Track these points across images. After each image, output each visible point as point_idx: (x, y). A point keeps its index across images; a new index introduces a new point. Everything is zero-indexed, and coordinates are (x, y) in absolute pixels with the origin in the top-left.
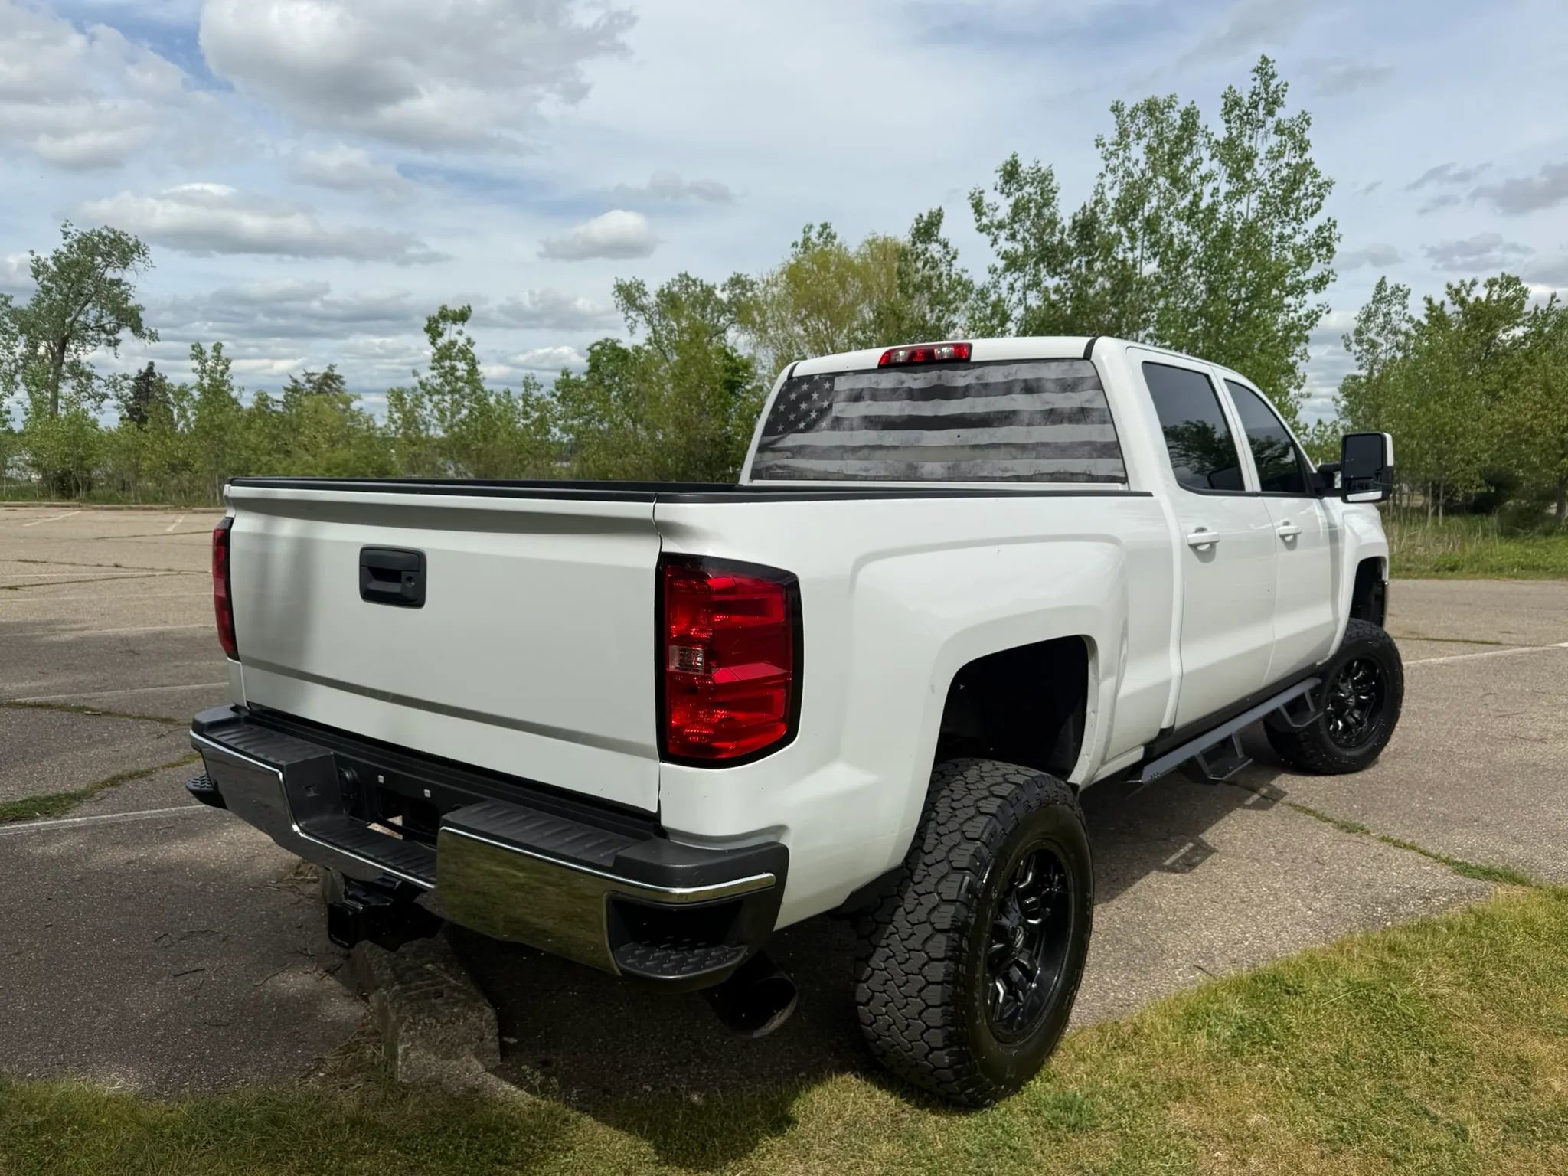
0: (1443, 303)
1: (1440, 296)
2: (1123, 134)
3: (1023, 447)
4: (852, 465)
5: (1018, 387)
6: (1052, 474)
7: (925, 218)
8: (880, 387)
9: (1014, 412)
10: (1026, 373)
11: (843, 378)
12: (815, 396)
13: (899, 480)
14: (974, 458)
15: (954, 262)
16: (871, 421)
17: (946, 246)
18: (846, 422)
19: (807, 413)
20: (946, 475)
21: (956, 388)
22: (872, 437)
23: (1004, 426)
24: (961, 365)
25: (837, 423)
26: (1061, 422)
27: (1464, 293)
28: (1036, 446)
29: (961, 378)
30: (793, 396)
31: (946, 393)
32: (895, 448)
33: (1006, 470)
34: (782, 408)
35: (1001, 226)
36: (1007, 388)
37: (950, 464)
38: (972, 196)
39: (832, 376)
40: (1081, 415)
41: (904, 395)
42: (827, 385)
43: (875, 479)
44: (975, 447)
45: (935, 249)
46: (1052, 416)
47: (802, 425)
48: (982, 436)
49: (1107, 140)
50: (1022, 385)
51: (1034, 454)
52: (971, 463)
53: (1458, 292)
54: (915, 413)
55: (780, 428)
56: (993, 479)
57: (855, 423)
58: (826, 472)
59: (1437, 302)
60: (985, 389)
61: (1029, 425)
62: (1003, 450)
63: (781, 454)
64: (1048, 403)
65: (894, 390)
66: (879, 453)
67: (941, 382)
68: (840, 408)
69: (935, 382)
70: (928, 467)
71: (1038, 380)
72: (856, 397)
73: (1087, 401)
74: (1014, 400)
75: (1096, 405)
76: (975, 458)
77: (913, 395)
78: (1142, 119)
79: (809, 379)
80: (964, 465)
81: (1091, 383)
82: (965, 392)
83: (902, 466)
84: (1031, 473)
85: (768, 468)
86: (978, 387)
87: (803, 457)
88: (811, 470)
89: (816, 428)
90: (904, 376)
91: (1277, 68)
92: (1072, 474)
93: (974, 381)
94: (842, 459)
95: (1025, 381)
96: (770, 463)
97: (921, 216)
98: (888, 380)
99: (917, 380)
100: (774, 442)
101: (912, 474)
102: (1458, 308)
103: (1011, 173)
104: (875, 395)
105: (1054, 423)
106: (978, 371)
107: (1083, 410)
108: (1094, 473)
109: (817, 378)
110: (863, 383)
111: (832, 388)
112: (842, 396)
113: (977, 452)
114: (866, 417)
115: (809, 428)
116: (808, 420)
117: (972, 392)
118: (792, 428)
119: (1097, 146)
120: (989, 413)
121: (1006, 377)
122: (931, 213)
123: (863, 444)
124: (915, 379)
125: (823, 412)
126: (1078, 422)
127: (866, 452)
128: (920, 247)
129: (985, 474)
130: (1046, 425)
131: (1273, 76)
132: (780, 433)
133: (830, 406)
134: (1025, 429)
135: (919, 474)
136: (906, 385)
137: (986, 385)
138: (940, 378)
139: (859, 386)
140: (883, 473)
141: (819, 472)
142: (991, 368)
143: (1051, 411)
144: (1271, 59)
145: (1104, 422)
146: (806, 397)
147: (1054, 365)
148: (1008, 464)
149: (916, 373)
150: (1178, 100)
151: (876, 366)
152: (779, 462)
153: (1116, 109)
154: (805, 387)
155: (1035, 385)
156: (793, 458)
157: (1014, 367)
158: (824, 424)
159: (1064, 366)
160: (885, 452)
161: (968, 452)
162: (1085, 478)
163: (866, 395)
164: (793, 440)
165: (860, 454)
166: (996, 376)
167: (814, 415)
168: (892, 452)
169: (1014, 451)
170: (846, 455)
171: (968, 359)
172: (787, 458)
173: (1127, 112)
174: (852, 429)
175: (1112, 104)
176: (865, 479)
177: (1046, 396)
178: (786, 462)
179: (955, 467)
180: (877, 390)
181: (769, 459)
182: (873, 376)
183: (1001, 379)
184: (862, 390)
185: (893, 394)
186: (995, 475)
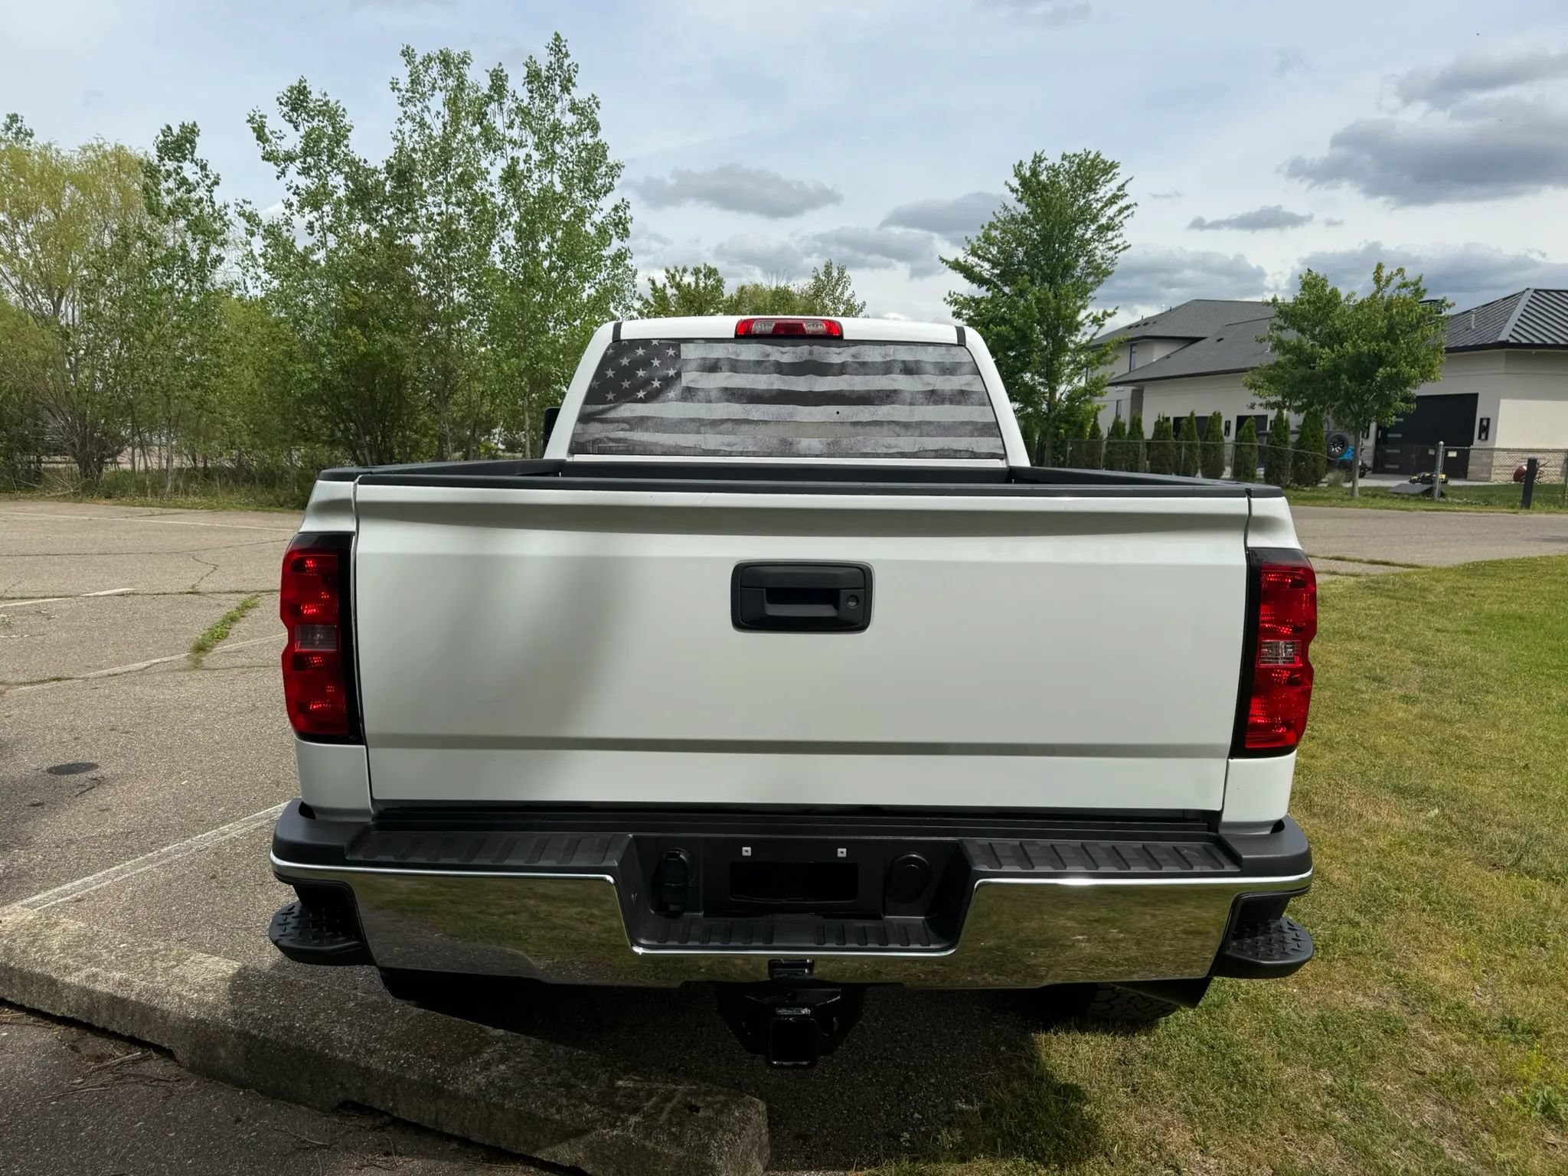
0: (665, 285)
1: (661, 278)
2: (415, 81)
3: (906, 425)
4: (711, 440)
5: (898, 367)
6: (937, 451)
7: (176, 131)
8: (741, 358)
9: (895, 391)
10: (904, 355)
11: (691, 346)
12: (656, 363)
13: (770, 455)
14: (856, 435)
15: (216, 188)
16: (734, 394)
17: (203, 168)
18: (701, 394)
19: (648, 381)
20: (825, 450)
21: (831, 365)
22: (736, 410)
23: (884, 404)
24: (834, 342)
25: (689, 394)
26: (943, 403)
27: (678, 279)
28: (920, 424)
29: (835, 355)
30: (625, 361)
31: (822, 369)
32: (765, 422)
33: (890, 447)
34: (610, 373)
35: (290, 158)
36: (887, 368)
37: (830, 440)
38: (251, 120)
39: (677, 343)
40: (961, 397)
41: (772, 369)
42: (671, 352)
43: (741, 454)
44: (855, 424)
45: (189, 171)
46: (934, 397)
47: (641, 394)
48: (864, 413)
49: (401, 86)
50: (901, 366)
51: (918, 432)
52: (853, 439)
53: (673, 276)
54: (786, 388)
55: (610, 396)
56: (877, 456)
57: (713, 395)
58: (676, 447)
59: (659, 285)
60: (863, 368)
61: (911, 404)
62: (885, 428)
63: (615, 425)
64: (929, 384)
65: (759, 363)
66: (745, 428)
67: (814, 358)
68: (688, 378)
69: (806, 357)
70: (804, 443)
71: (917, 362)
72: (712, 367)
73: (967, 384)
74: (894, 380)
75: (974, 389)
76: (858, 435)
77: (781, 369)
78: (436, 70)
79: (645, 343)
80: (845, 442)
81: (967, 368)
82: (842, 369)
83: (775, 442)
84: (916, 450)
85: (595, 442)
86: (857, 365)
87: (647, 430)
88: (656, 444)
89: (662, 397)
90: (768, 348)
91: (570, 48)
92: (956, 451)
93: (850, 359)
94: (698, 432)
95: (904, 362)
96: (597, 436)
97: (169, 128)
98: (750, 352)
99: (786, 354)
100: (603, 412)
101: (786, 448)
102: (674, 291)
103: (297, 101)
104: (735, 366)
105: (936, 403)
106: (854, 350)
107: (962, 392)
108: (976, 450)
109: (655, 342)
110: (718, 352)
111: (678, 356)
112: (694, 365)
113: (859, 429)
114: (726, 389)
115: (652, 397)
116: (649, 388)
117: (849, 369)
118: (627, 396)
119: (393, 89)
120: (869, 392)
121: (884, 357)
122: (183, 126)
123: (725, 417)
124: (782, 353)
125: (668, 382)
126: (959, 403)
127: (729, 425)
128: (170, 165)
129: (869, 450)
130: (928, 404)
131: (567, 55)
132: (611, 402)
133: (678, 375)
134: (907, 408)
135: (795, 450)
136: (772, 358)
137: (863, 364)
138: (811, 353)
139: (714, 355)
140: (751, 449)
141: (669, 447)
142: (866, 347)
143: (933, 392)
144: (563, 38)
145: (984, 404)
146: (645, 363)
147: (931, 349)
148: (892, 441)
149: (783, 346)
150: (472, 58)
151: (732, 336)
152: (612, 435)
153: (407, 54)
154: (640, 352)
155: (914, 366)
156: (631, 430)
157: (891, 349)
158: (671, 394)
159: (942, 350)
160: (752, 427)
161: (851, 429)
162: (968, 455)
163: (725, 366)
164: (628, 410)
165: (723, 427)
166: (873, 355)
167: (656, 384)
168: (762, 427)
169: (897, 429)
170: (703, 429)
171: (841, 337)
172: (622, 430)
173: (418, 60)
174: (710, 401)
175: (402, 48)
176: (730, 454)
177: (926, 378)
178: (621, 434)
179: (836, 443)
180: (737, 361)
181: (595, 430)
182: (731, 347)
183: (880, 359)
184: (718, 360)
185: (758, 366)
186: (879, 451)
